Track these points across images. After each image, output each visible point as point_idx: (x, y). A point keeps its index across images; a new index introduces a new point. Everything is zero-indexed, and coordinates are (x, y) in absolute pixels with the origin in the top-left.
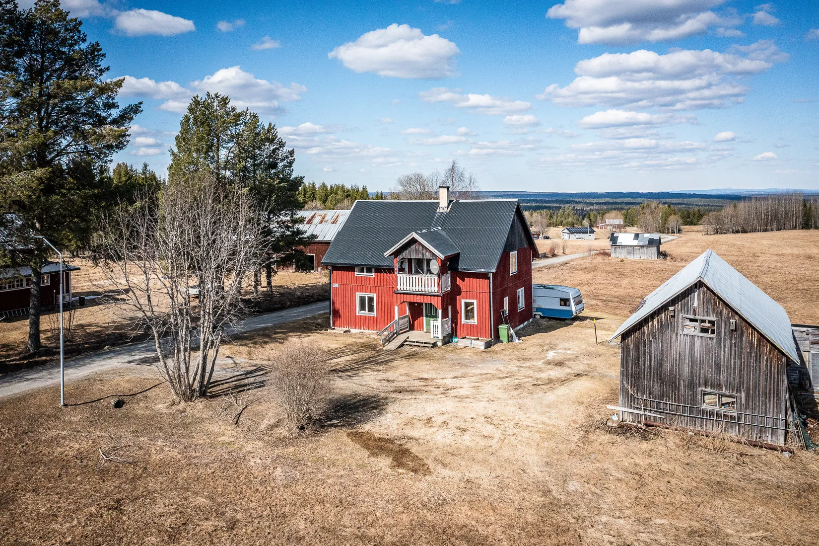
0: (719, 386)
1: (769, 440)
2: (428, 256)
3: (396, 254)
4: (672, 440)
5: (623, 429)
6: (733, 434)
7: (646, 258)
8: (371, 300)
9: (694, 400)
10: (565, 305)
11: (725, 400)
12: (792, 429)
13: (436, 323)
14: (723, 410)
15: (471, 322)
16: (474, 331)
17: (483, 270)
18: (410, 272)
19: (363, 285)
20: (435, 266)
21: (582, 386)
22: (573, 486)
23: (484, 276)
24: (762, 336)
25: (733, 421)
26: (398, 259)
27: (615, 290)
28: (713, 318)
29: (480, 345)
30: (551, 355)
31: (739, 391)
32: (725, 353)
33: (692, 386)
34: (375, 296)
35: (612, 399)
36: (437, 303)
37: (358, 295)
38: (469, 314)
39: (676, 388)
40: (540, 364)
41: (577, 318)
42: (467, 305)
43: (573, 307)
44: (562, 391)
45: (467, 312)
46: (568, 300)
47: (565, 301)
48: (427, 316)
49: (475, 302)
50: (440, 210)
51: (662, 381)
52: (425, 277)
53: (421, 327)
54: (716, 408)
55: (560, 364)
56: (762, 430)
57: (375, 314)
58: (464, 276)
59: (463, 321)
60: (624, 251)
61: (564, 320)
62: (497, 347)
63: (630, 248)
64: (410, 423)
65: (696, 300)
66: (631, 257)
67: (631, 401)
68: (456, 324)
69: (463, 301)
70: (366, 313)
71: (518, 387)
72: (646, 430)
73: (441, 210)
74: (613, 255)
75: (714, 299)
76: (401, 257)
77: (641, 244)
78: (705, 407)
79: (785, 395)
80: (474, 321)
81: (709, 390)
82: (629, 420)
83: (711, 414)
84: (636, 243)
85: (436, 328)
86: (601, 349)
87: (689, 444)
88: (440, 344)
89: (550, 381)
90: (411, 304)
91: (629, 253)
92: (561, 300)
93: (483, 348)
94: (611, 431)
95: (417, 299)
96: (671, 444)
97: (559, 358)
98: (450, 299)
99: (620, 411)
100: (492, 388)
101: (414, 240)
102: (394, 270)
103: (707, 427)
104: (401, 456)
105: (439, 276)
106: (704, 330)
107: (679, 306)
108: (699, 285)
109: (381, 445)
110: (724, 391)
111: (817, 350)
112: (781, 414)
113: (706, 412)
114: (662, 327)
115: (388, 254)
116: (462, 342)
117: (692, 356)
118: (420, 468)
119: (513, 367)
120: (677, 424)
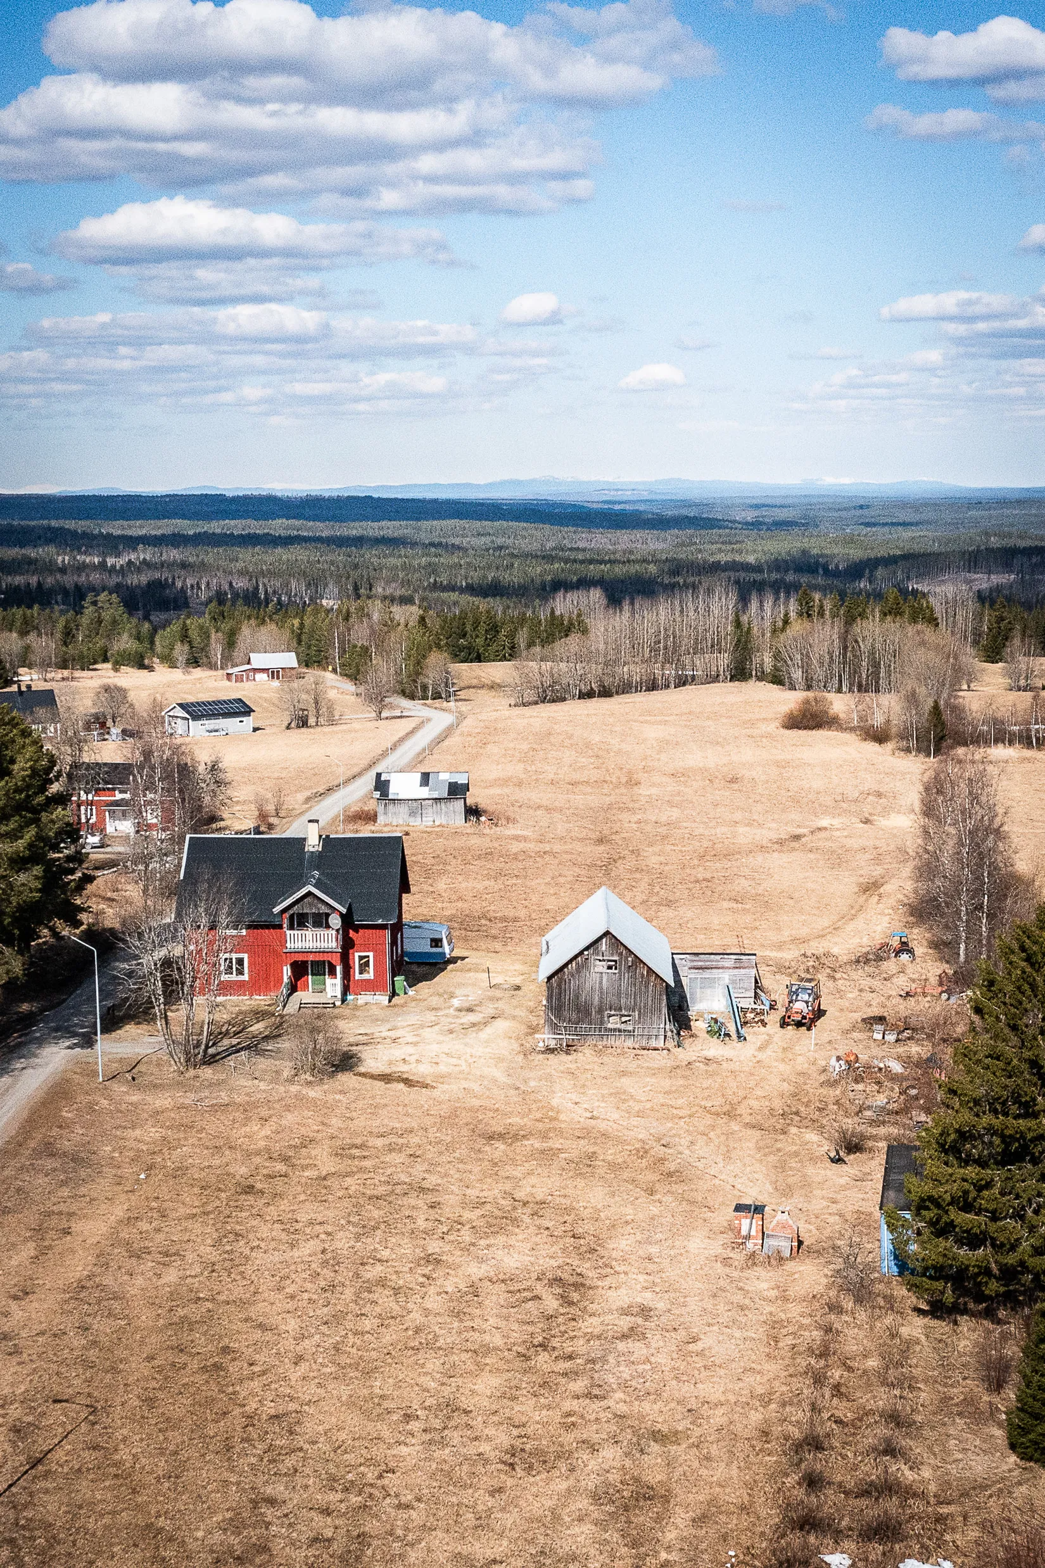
0: (620, 1009)
1: (653, 1043)
2: (324, 909)
3: (285, 910)
4: (588, 1051)
5: (550, 1050)
6: (630, 1043)
7: (444, 822)
8: (240, 962)
9: (602, 1023)
10: (436, 946)
11: (624, 1019)
12: (669, 1034)
13: (334, 981)
14: (623, 1027)
15: (365, 976)
16: (370, 986)
17: (380, 922)
18: (294, 928)
19: (230, 945)
20: (335, 921)
21: (501, 1025)
22: (532, 1084)
23: (383, 927)
24: (649, 969)
25: (630, 1034)
26: (287, 915)
28: (616, 958)
29: (384, 999)
30: (456, 1002)
31: (634, 1011)
32: (623, 984)
33: (600, 1011)
34: (245, 956)
35: (533, 1030)
36: (336, 960)
37: (222, 956)
38: (364, 968)
39: (588, 1013)
40: (452, 1011)
41: (454, 960)
42: (361, 958)
43: (447, 949)
44: (488, 1030)
45: (360, 965)
46: (441, 940)
47: (437, 942)
48: (313, 975)
49: (371, 954)
50: (309, 847)
51: (578, 1010)
52: (322, 932)
53: (305, 988)
54: (618, 1026)
55: (470, 1010)
56: (649, 1037)
57: (246, 977)
58: (357, 929)
59: (358, 976)
60: (403, 809)
61: (435, 964)
62: (395, 1000)
63: (415, 804)
64: (390, 1063)
65: (604, 945)
66: (416, 822)
67: (555, 1028)
68: (349, 981)
69: (357, 955)
70: (234, 977)
71: (451, 1032)
72: (569, 1048)
73: (312, 849)
74: (381, 819)
75: (616, 944)
76: (291, 912)
77: (435, 795)
78: (610, 1026)
79: (665, 1010)
80: (370, 975)
81: (613, 1012)
82: (552, 1044)
83: (615, 1030)
84: (424, 793)
85: (333, 986)
86: (498, 993)
87: (599, 1053)
88: (338, 1003)
89: (474, 1025)
90: (294, 964)
91: (412, 813)
92: (432, 940)
93: (386, 1002)
94: (543, 1052)
95: (300, 958)
96: (588, 1055)
97: (466, 1005)
98: (345, 956)
99: (547, 1038)
100: (427, 1033)
101: (309, 894)
102: (280, 927)
103: (611, 1041)
104: (407, 1082)
105: (337, 931)
106: (610, 968)
107: (591, 951)
108: (607, 933)
109: (386, 1078)
110: (624, 1012)
111: (694, 974)
112: (662, 1024)
113: (611, 1030)
114: (579, 969)
115: (276, 910)
116: (363, 998)
117: (601, 988)
118: (426, 1086)
119: (430, 1017)
120: (591, 1041)
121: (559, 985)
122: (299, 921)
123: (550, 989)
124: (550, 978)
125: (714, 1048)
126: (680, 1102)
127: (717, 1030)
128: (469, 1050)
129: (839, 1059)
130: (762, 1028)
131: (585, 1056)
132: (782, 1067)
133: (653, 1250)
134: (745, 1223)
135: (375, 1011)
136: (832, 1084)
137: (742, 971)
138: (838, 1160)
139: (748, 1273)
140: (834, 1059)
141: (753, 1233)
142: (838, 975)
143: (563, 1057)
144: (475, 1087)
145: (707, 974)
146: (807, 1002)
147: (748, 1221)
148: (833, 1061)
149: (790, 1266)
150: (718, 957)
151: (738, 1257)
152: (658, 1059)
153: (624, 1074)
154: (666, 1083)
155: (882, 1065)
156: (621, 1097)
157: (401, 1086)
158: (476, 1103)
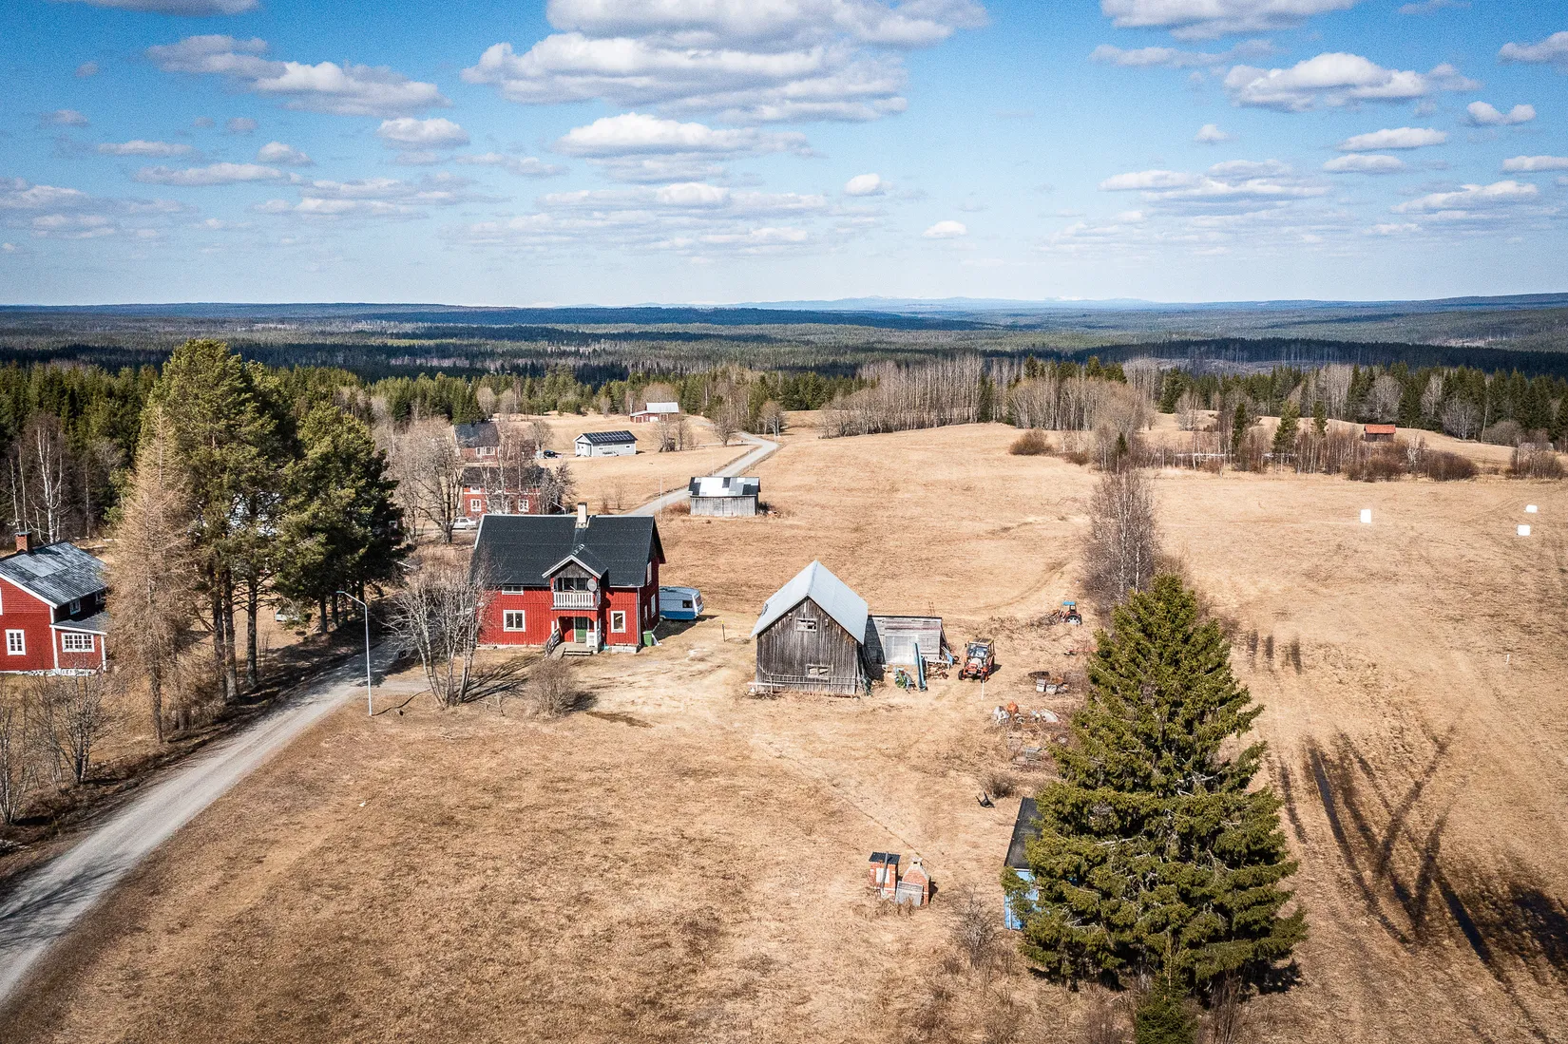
0: (818, 662)
1: (846, 692)
2: (583, 575)
3: (553, 575)
4: (790, 697)
5: (759, 696)
6: (826, 691)
7: (740, 515)
8: (519, 616)
9: (803, 673)
10: (686, 607)
11: (822, 671)
12: (860, 684)
13: (591, 634)
14: (821, 677)
15: (619, 630)
16: (622, 639)
17: (631, 586)
18: (560, 590)
19: (510, 603)
20: (592, 585)
21: (724, 673)
22: (736, 725)
23: (634, 590)
24: (843, 629)
25: (827, 683)
26: (554, 579)
27: (715, 575)
28: (815, 619)
29: (632, 649)
30: (692, 653)
31: (830, 664)
32: (822, 642)
33: (802, 663)
34: (523, 612)
35: (749, 677)
36: (594, 617)
37: (505, 612)
38: (618, 623)
39: (791, 664)
40: (686, 660)
41: (702, 618)
42: (616, 615)
43: (696, 609)
44: (712, 677)
45: (616, 622)
46: (691, 602)
47: (688, 604)
48: (577, 628)
49: (624, 612)
50: (578, 526)
51: (783, 662)
52: (582, 593)
53: (571, 638)
54: (817, 676)
55: (702, 660)
56: (843, 686)
57: (523, 629)
58: (612, 591)
59: (613, 630)
60: (709, 504)
61: (687, 621)
62: (643, 650)
63: (718, 501)
64: (621, 704)
65: (805, 608)
66: (719, 514)
67: (763, 678)
68: (605, 634)
69: (612, 613)
70: (514, 629)
71: (680, 678)
72: (775, 694)
73: (580, 526)
74: (693, 511)
75: (815, 608)
76: (557, 577)
77: (734, 494)
78: (809, 676)
79: (856, 663)
80: (623, 630)
81: (812, 665)
82: (762, 690)
83: (814, 680)
84: (726, 492)
85: (592, 638)
86: (729, 646)
87: (799, 699)
88: (595, 652)
89: (701, 672)
90: (561, 619)
91: (716, 508)
92: (684, 602)
93: (634, 652)
94: (752, 697)
95: (566, 614)
96: (789, 700)
97: (699, 655)
98: (602, 614)
99: (757, 685)
100: (660, 679)
101: (571, 562)
102: (549, 589)
103: (811, 689)
104: (630, 721)
105: (595, 593)
106: (810, 627)
107: (794, 613)
108: (807, 598)
109: (613, 717)
110: (821, 665)
111: (889, 633)
112: (853, 675)
113: (810, 680)
114: (784, 627)
115: (545, 575)
116: (615, 649)
117: (802, 644)
118: (645, 725)
119: (667, 665)
120: (793, 689)
121: (768, 642)
122: (566, 584)
123: (760, 644)
124: (759, 635)
125: (897, 696)
126: (859, 744)
127: (903, 681)
128: (690, 694)
129: (1001, 708)
130: (943, 681)
131: (787, 702)
132: (953, 714)
133: (794, 894)
134: (880, 871)
135: (624, 659)
136: (994, 731)
137: (930, 632)
138: (987, 804)
139: (878, 923)
140: (997, 709)
141: (887, 881)
142: (1015, 636)
143: (768, 702)
144: (687, 727)
145: (900, 634)
146: (982, 659)
147: (882, 870)
148: (997, 711)
149: (919, 916)
150: (910, 620)
151: (871, 905)
152: (849, 706)
153: (816, 717)
154: (852, 727)
155: (1038, 716)
156: (808, 737)
157: (624, 724)
158: (683, 741)
